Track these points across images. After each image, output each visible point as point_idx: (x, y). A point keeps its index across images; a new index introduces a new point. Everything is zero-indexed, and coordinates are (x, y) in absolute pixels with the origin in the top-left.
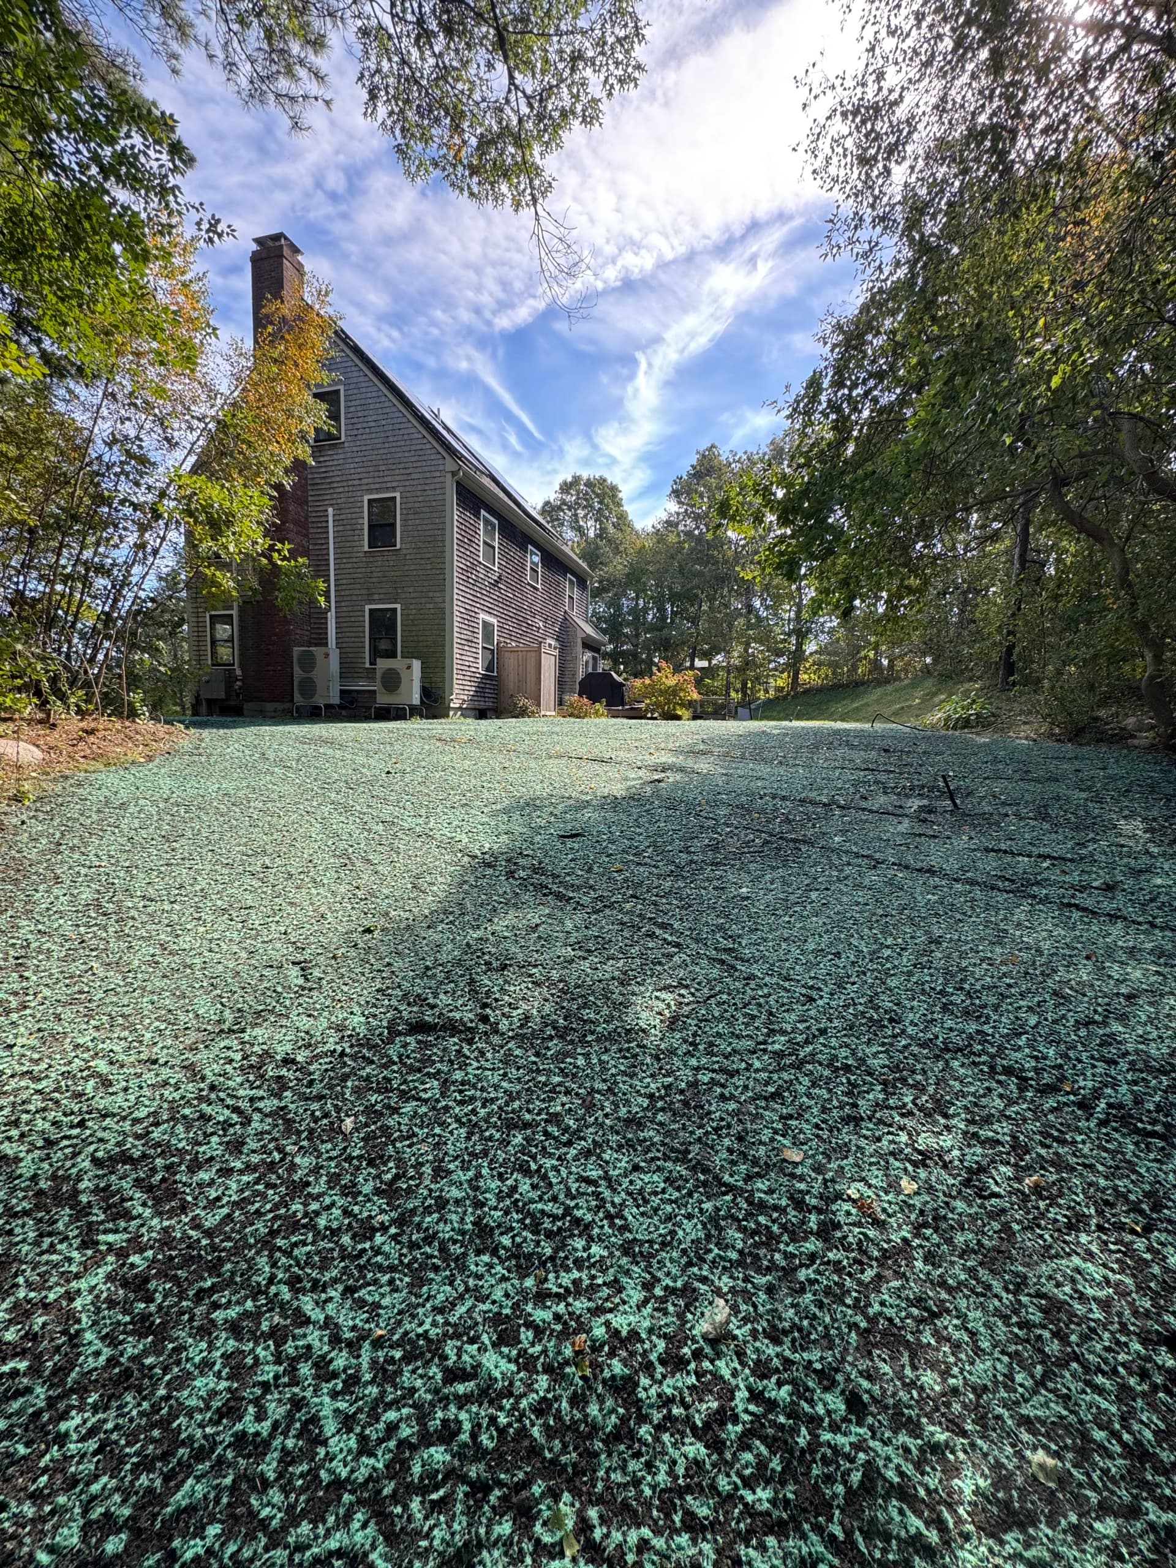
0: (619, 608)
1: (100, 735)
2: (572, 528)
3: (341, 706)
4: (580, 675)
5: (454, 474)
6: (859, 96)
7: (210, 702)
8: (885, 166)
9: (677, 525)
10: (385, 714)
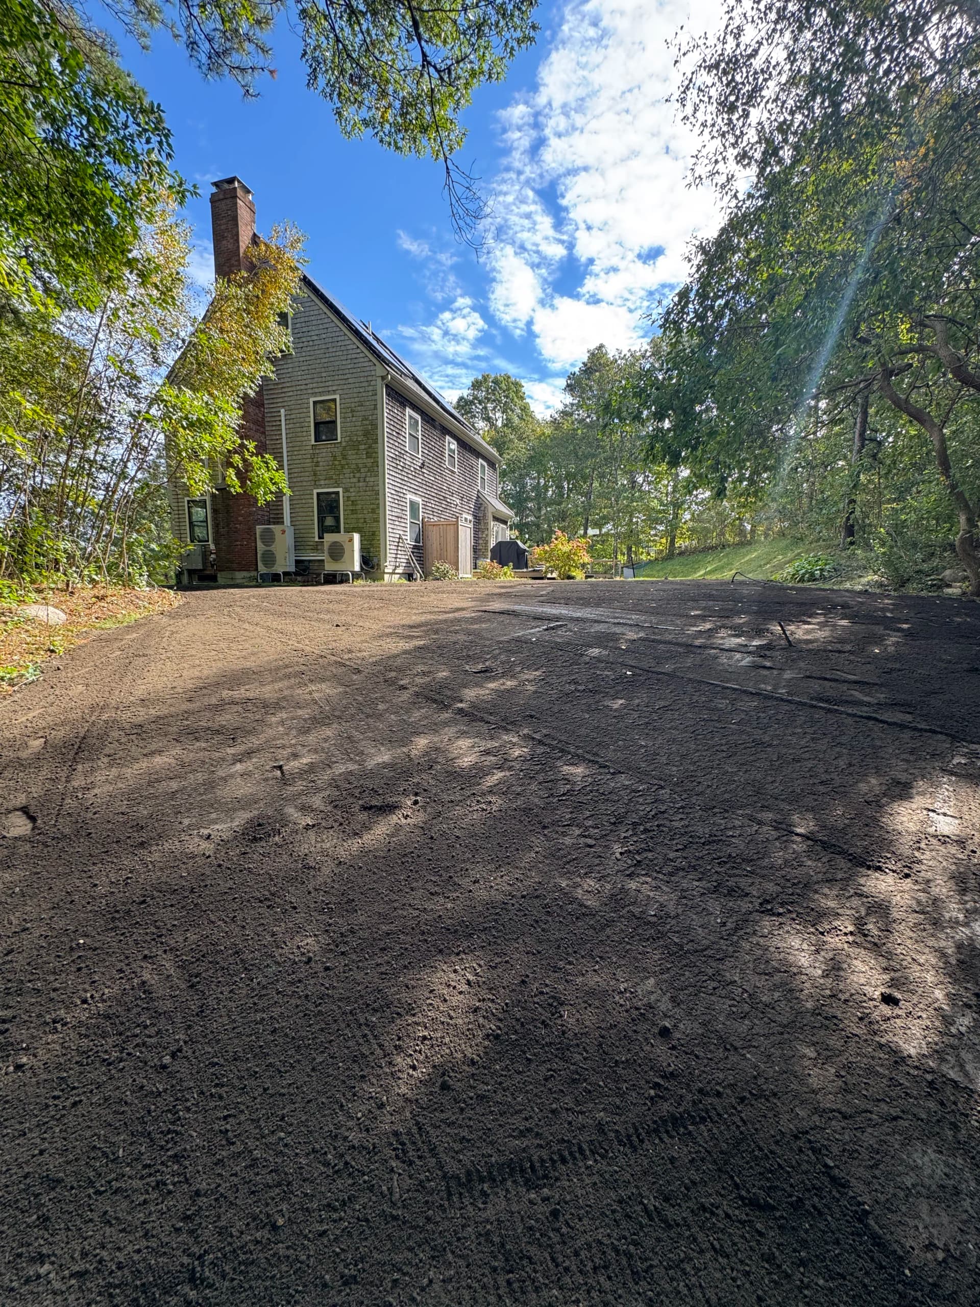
0: (523, 486)
1: (108, 600)
2: (483, 419)
3: (296, 574)
4: (492, 543)
5: (383, 378)
6: (720, 52)
7: (191, 572)
8: (744, 110)
9: (571, 414)
10: (332, 579)
